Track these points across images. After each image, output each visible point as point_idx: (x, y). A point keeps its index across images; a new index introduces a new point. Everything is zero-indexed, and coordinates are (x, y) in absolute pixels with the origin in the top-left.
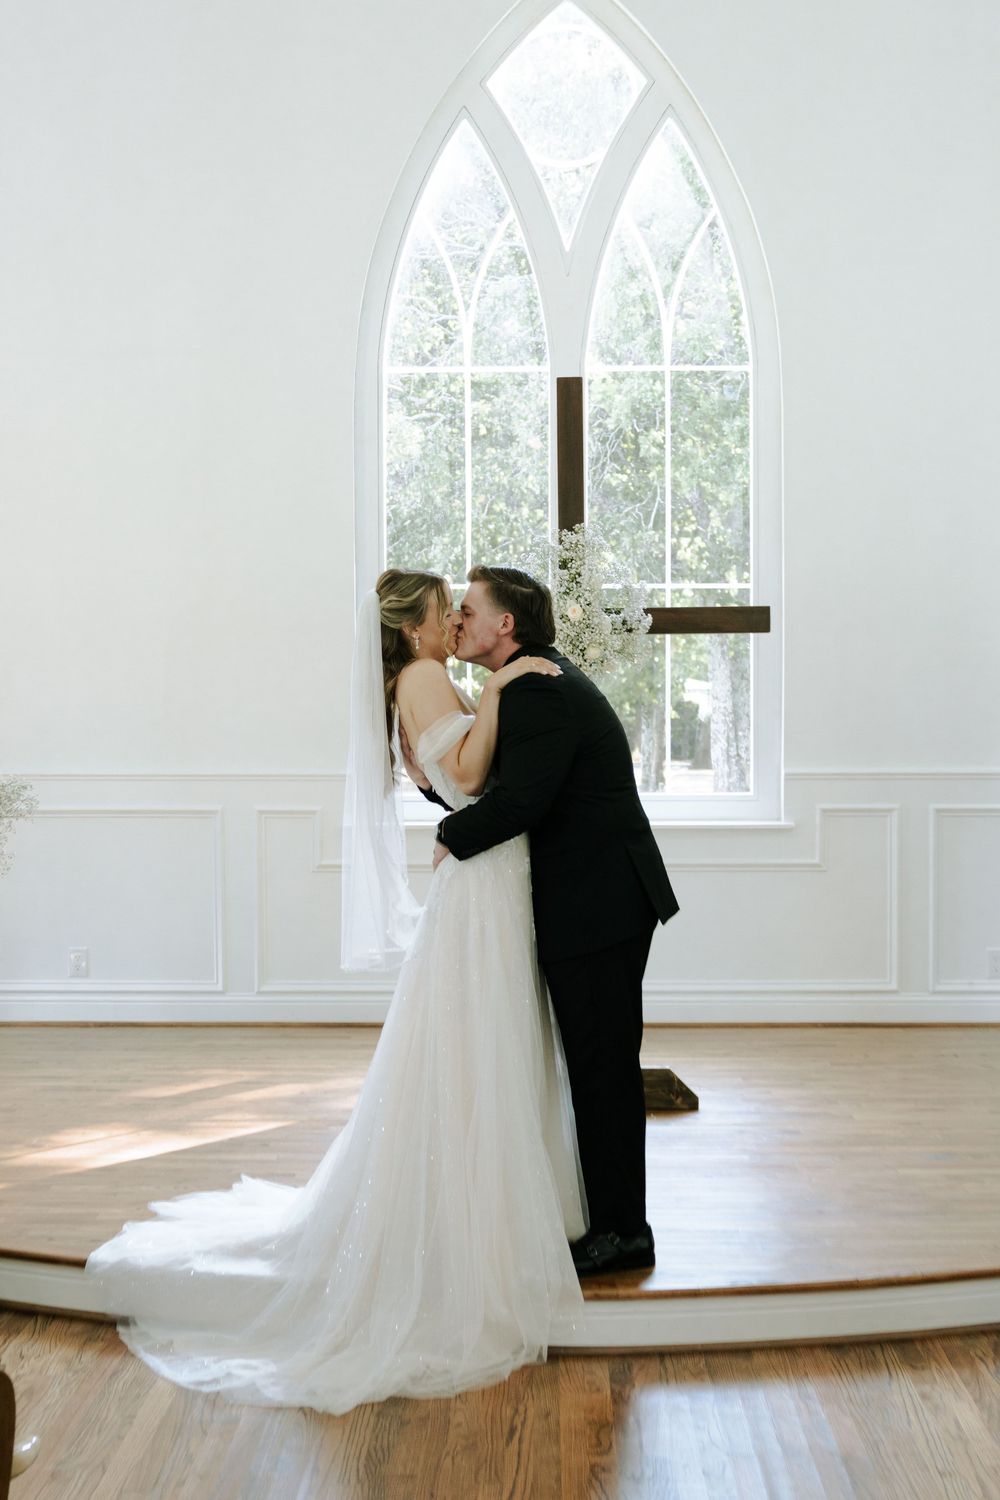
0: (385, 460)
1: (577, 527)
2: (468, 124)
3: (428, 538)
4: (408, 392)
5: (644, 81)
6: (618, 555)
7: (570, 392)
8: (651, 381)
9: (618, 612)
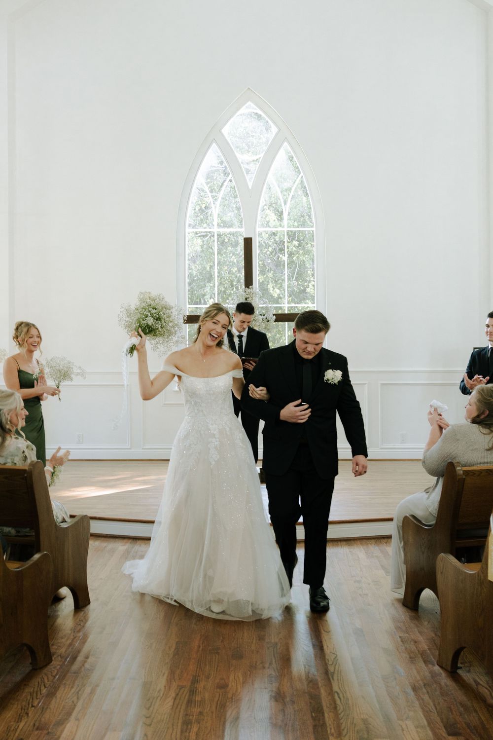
0: (187, 253)
1: (250, 287)
2: (215, 145)
3: (204, 284)
4: (196, 225)
5: (277, 130)
6: (281, 291)
7: (248, 242)
8: (293, 221)
9: (264, 315)
